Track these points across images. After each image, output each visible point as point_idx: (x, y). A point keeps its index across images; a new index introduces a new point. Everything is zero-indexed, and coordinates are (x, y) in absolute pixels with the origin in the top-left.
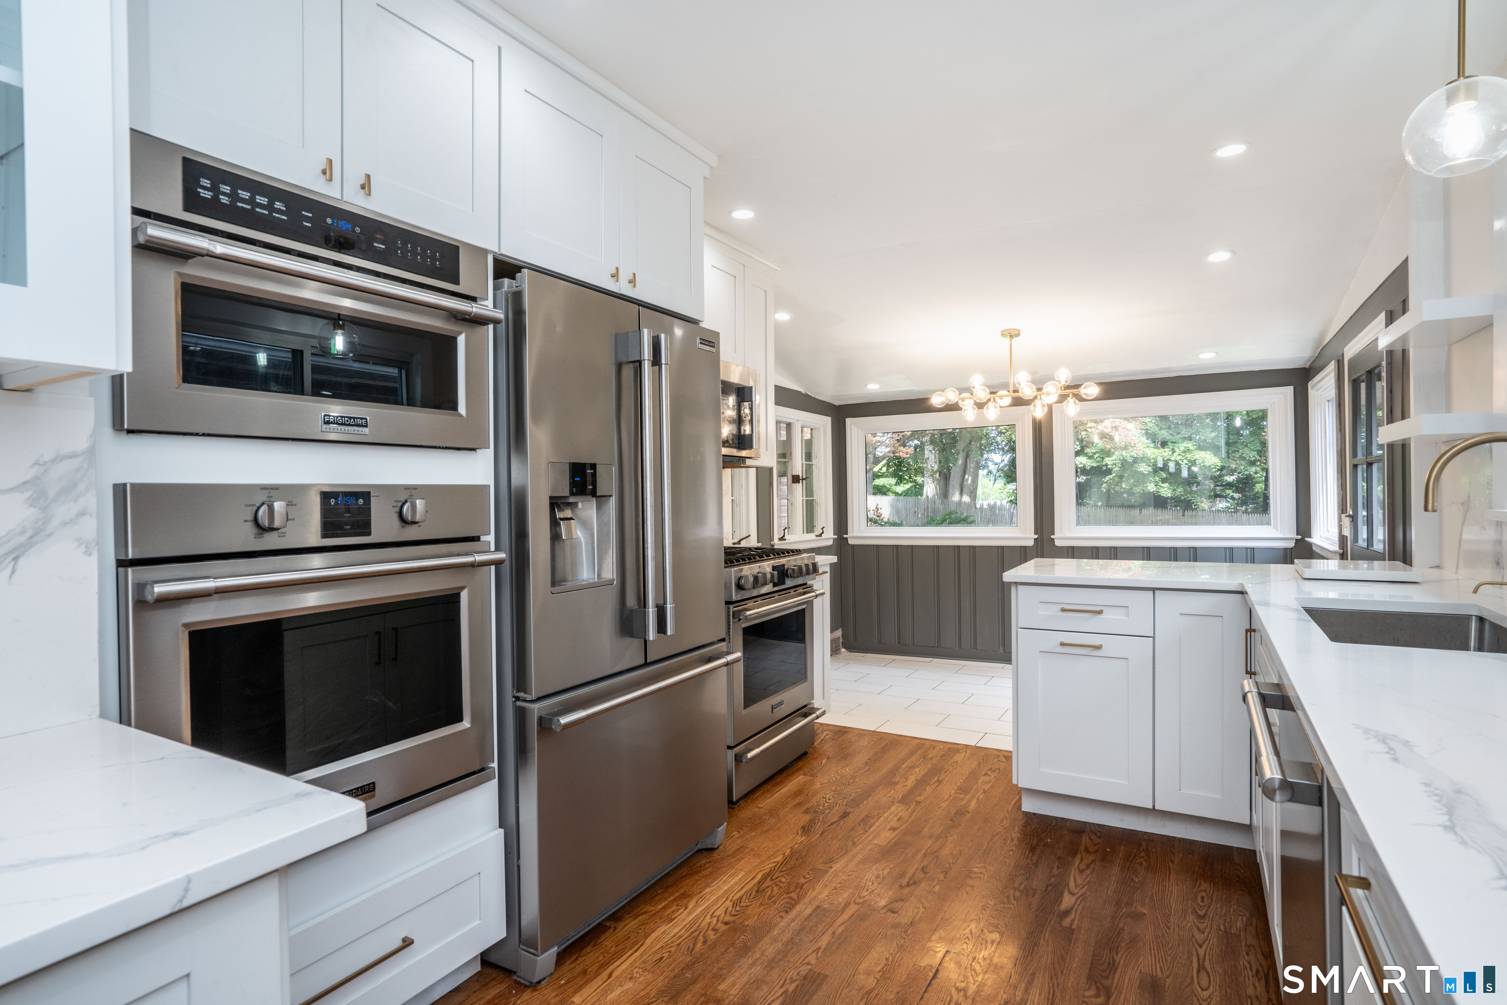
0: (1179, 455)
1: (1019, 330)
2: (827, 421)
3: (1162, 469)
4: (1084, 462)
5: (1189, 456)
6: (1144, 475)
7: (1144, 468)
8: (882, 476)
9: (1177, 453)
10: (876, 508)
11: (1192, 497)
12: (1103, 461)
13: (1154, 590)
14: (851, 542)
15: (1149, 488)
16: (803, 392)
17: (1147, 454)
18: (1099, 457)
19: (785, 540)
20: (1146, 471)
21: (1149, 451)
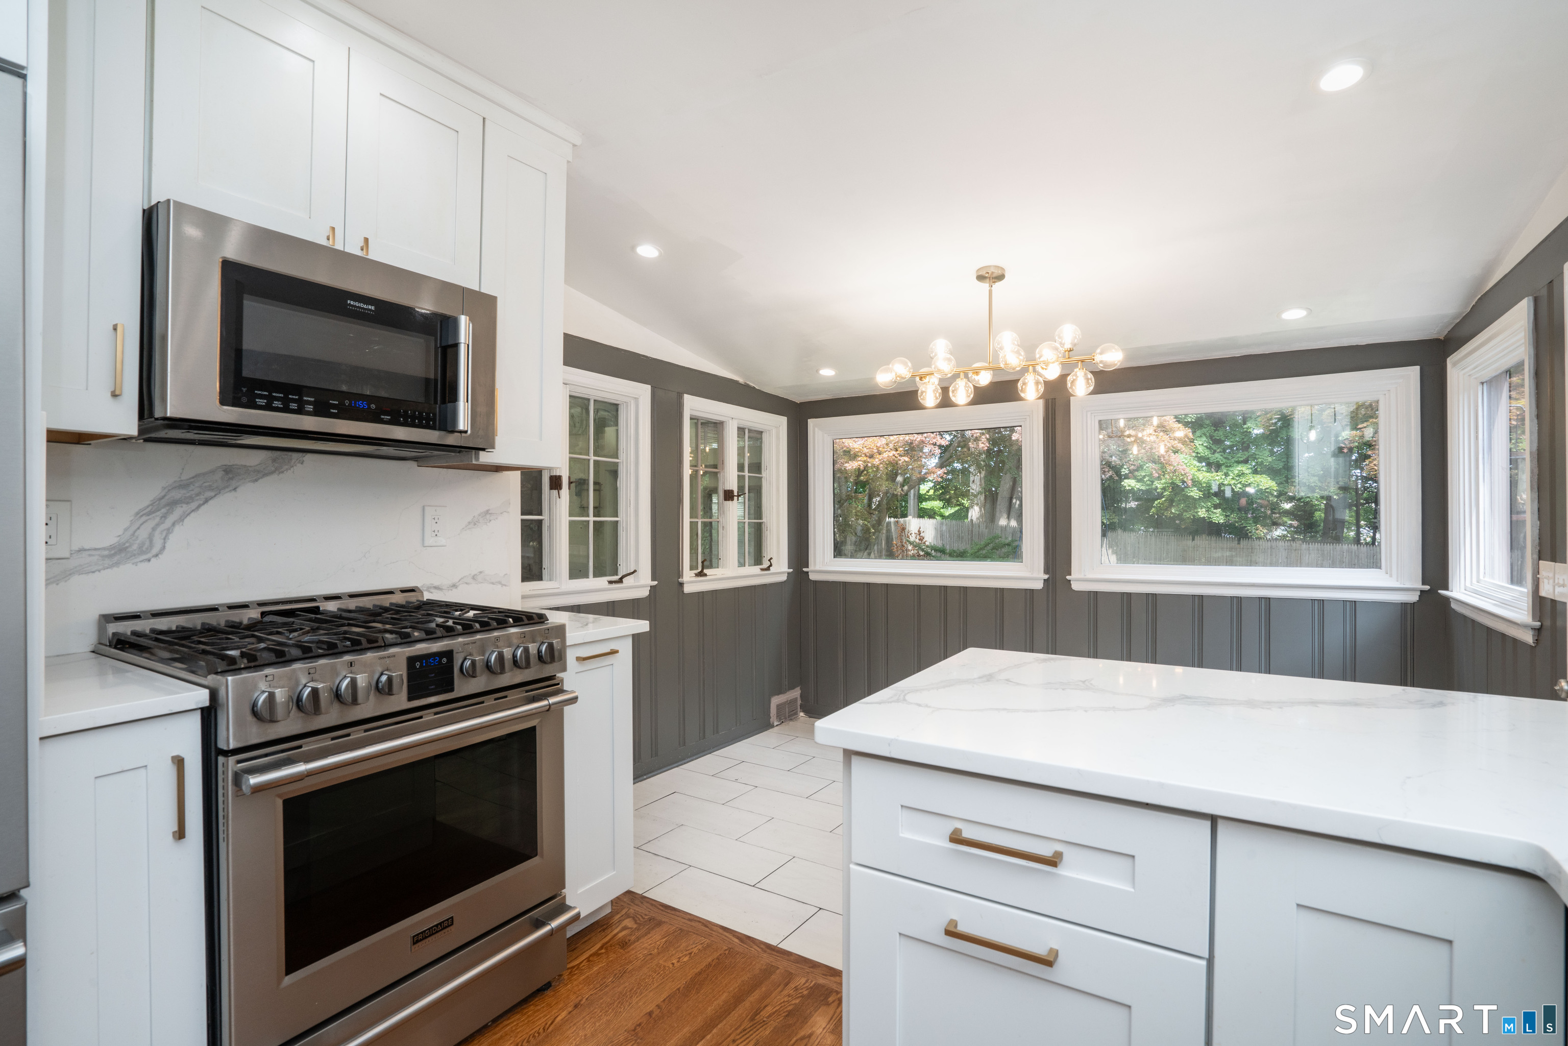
0: (1233, 479)
1: (1003, 269)
2: (782, 421)
3: (1216, 494)
4: (1133, 485)
5: (1243, 480)
6: (1195, 499)
7: (1195, 493)
8: (930, 499)
9: (1231, 477)
10: (919, 531)
11: (1247, 524)
12: (1152, 484)
13: (1214, 820)
14: (812, 577)
15: (1199, 514)
16: (741, 381)
17: (1198, 478)
18: (1149, 480)
19: (706, 575)
20: (1197, 496)
21: (1202, 475)
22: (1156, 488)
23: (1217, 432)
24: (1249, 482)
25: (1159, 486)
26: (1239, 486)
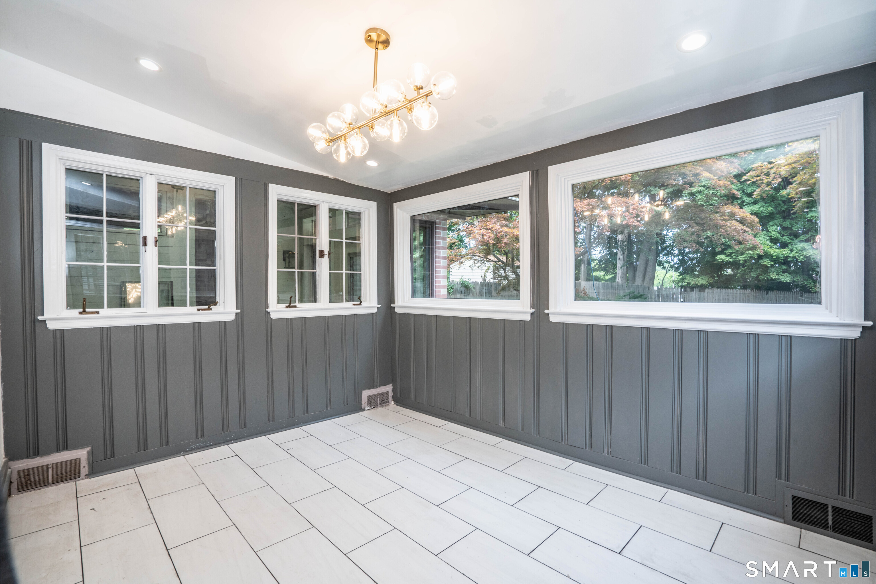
0: (797, 253)
2: (372, 206)
3: (784, 263)
4: (723, 258)
6: (768, 267)
7: (767, 262)
9: (795, 252)
12: (737, 258)
14: (397, 311)
15: (771, 276)
16: (331, 176)
17: (770, 252)
18: (735, 255)
19: (295, 307)
20: (769, 264)
21: (772, 251)
22: (740, 260)
23: (785, 222)
24: (809, 254)
25: (741, 259)
26: (802, 257)
